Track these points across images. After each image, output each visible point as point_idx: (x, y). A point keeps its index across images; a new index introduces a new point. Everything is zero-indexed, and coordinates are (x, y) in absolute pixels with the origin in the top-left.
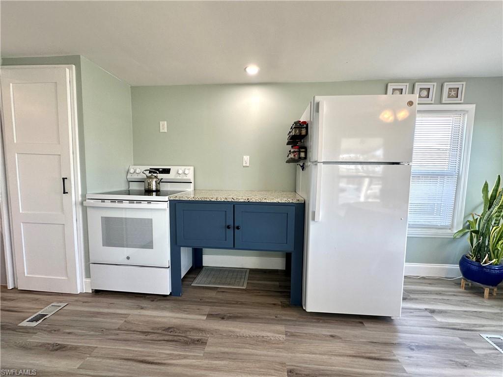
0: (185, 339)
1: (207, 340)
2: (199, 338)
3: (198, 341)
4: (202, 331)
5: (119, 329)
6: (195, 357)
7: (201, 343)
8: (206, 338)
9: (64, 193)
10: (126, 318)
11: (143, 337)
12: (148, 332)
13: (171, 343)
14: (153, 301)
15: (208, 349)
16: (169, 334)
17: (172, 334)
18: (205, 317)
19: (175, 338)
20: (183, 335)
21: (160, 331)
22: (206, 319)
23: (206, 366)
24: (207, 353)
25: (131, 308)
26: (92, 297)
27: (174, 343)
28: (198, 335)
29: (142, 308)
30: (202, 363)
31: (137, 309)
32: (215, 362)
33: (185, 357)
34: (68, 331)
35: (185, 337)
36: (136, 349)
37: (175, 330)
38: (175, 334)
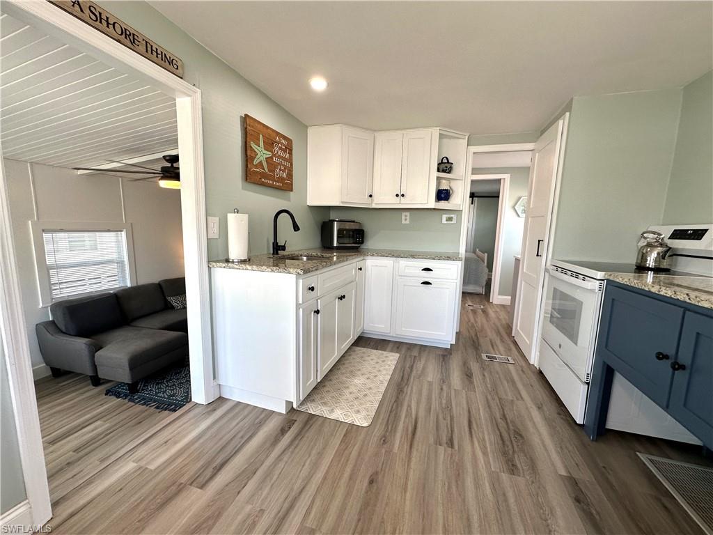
0: (511, 452)
1: (519, 476)
2: (519, 466)
3: (513, 465)
4: (533, 470)
5: (500, 399)
6: (487, 463)
7: (512, 469)
8: (522, 475)
9: (538, 255)
10: (518, 399)
11: (498, 416)
12: (506, 419)
13: (499, 439)
14: (559, 414)
15: (505, 477)
16: (512, 437)
17: (513, 439)
18: (563, 473)
19: (508, 443)
20: (516, 449)
21: (511, 428)
22: (560, 475)
23: (479, 474)
24: (498, 476)
25: (534, 399)
26: (534, 372)
27: (500, 442)
28: (523, 464)
29: (539, 408)
30: (482, 470)
31: (536, 404)
32: (487, 485)
33: (485, 453)
34: (486, 374)
35: (514, 452)
36: (482, 414)
37: (521, 441)
38: (514, 442)
